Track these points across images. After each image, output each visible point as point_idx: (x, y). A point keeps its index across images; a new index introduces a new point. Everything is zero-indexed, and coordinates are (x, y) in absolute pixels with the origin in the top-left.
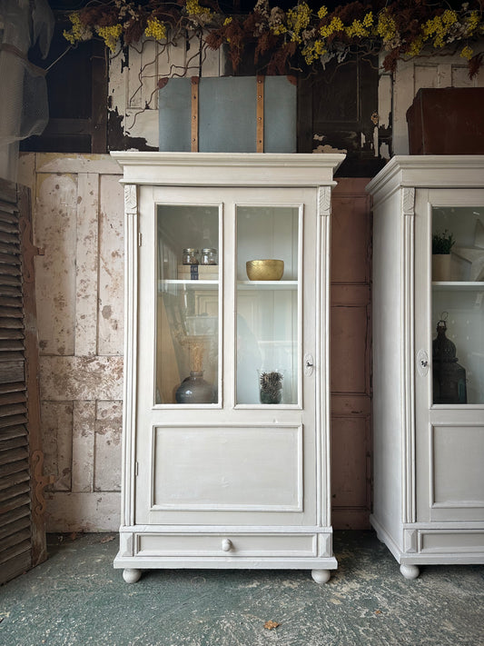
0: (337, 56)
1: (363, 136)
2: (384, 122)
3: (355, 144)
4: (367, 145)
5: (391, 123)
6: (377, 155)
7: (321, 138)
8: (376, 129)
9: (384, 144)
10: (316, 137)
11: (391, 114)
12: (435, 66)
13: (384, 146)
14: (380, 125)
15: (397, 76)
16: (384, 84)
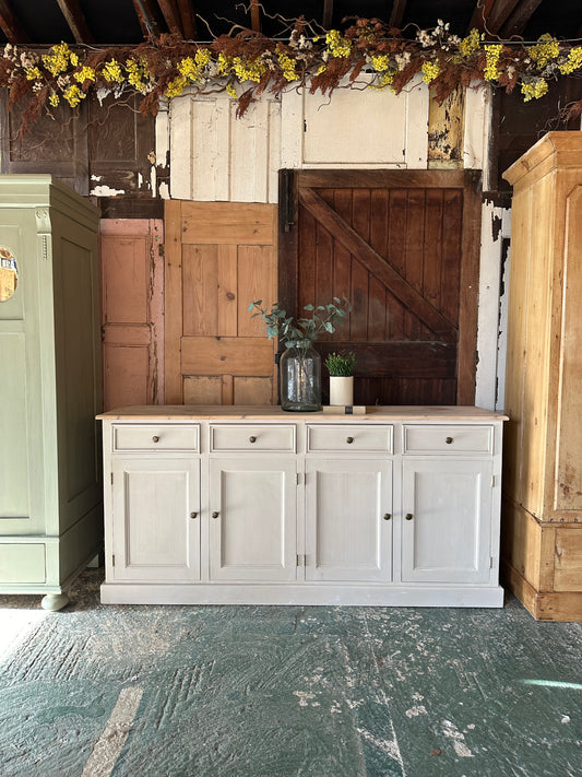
0: (113, 92)
1: (140, 177)
2: (161, 161)
3: (133, 185)
4: (144, 186)
5: (168, 162)
6: (154, 196)
7: (98, 179)
8: (153, 168)
9: (163, 183)
10: (94, 178)
11: (168, 153)
12: (214, 100)
13: (164, 186)
14: (158, 164)
15: (174, 112)
16: (161, 122)
